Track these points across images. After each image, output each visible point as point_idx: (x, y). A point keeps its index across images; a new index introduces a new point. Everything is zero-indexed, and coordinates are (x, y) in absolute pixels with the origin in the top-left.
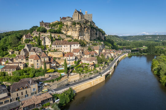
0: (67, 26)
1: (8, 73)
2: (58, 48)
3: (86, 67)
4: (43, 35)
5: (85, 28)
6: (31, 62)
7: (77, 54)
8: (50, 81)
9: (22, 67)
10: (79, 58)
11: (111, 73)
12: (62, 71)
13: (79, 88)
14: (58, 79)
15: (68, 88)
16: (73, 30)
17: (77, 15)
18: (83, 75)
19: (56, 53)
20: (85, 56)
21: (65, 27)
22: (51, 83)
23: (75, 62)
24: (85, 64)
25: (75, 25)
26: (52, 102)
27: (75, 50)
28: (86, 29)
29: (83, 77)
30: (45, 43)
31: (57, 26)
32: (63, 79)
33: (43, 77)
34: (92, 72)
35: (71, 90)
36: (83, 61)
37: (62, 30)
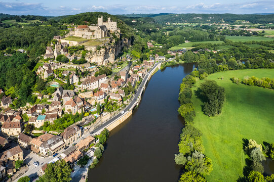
0: (91, 52)
1: (51, 122)
2: (88, 87)
3: (115, 103)
4: (64, 67)
5: (109, 49)
6: (67, 108)
7: (105, 90)
8: (87, 125)
9: (60, 114)
10: (107, 93)
11: (138, 105)
12: (95, 112)
13: (111, 127)
14: (94, 121)
15: (103, 129)
16: (97, 56)
17: (101, 33)
18: (113, 113)
19: (87, 93)
20: (113, 90)
21: (89, 54)
22: (89, 127)
23: (105, 100)
24: (114, 100)
25: (100, 50)
26: (94, 143)
27: (103, 85)
28: (111, 49)
29: (113, 115)
30: (73, 81)
31: (80, 53)
32: (97, 121)
33: (81, 122)
34: (120, 108)
35: (106, 130)
36: (111, 97)
37: (86, 58)
